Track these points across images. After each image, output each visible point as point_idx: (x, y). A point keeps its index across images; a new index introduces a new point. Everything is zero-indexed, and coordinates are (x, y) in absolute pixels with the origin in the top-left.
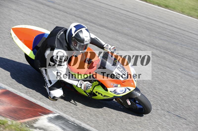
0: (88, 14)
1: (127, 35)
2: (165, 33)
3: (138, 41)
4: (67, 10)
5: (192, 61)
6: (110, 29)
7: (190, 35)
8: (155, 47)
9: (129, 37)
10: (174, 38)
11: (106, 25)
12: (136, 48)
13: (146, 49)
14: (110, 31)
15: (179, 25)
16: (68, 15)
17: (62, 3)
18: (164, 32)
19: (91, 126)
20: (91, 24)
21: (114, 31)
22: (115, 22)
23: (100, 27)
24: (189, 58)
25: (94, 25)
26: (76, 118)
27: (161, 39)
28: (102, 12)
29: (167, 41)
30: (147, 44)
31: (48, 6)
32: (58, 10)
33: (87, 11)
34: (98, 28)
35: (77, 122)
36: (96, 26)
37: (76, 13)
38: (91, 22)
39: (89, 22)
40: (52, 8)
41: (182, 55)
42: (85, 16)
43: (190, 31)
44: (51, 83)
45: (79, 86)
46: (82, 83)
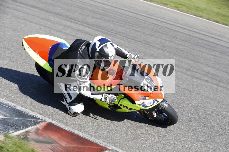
1: (58, 14)
2: (97, 11)
3: (70, 20)
5: (125, 38)
6: (41, 10)
7: (122, 12)
8: (88, 26)
9: (61, 17)
10: (107, 16)
11: (38, 6)
12: (68, 27)
13: (79, 27)
14: (41, 12)
15: (111, 2)
18: (96, 10)
19: (26, 108)
20: (22, 5)
21: (46, 11)
22: (46, 2)
23: (31, 8)
24: (122, 34)
25: (25, 6)
26: (10, 100)
27: (93, 17)
29: (99, 19)
30: (79, 23)
35: (12, 104)
36: (27, 7)
39: (19, 3)
41: (115, 32)
43: (123, 8)
44: (71, 98)
45: (103, 100)
46: (106, 96)
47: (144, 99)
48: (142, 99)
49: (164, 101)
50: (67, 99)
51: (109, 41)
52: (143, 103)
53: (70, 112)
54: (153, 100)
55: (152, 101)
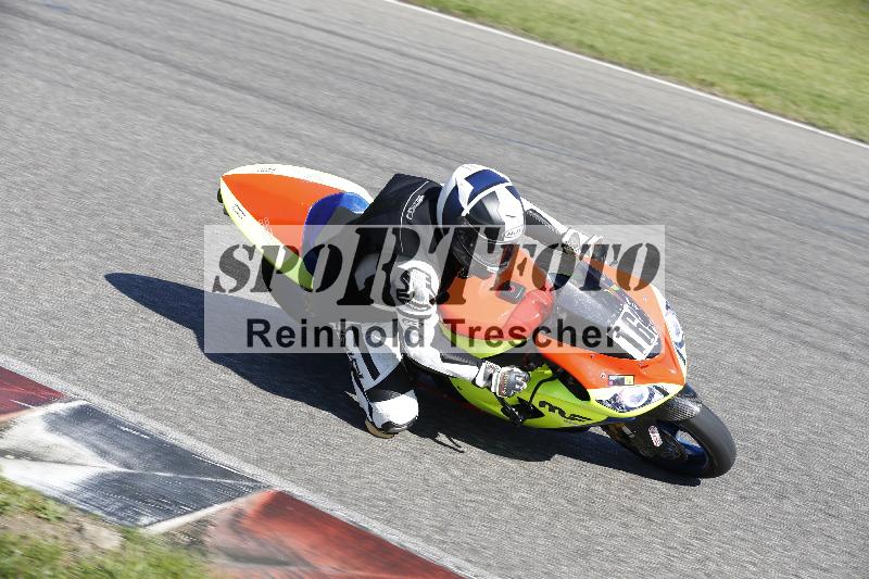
0: (189, 46)
1: (326, 115)
2: (466, 106)
3: (367, 134)
4: (115, 34)
6: (268, 98)
7: (552, 108)
8: (430, 156)
9: (336, 123)
10: (496, 123)
11: (256, 85)
12: (361, 161)
13: (398, 161)
14: (269, 106)
15: (514, 75)
16: (119, 54)
17: (97, 10)
18: (462, 101)
20: (200, 81)
21: (285, 102)
22: (286, 72)
23: (231, 92)
24: (550, 188)
25: (209, 84)
27: (451, 127)
28: (238, 37)
29: (469, 132)
30: (399, 145)
31: (47, 23)
32: (82, 35)
33: (187, 36)
34: (226, 95)
36: (217, 87)
37: (148, 43)
38: (200, 74)
39: (192, 73)
40: (61, 29)
41: (523, 179)
42: (178, 54)
43: (555, 97)
44: (374, 373)
45: (480, 382)
46: (490, 371)
47: (620, 383)
48: (611, 383)
49: (687, 392)
50: (361, 376)
51: (503, 181)
52: (616, 395)
53: (373, 423)
54: (650, 389)
55: (643, 390)
